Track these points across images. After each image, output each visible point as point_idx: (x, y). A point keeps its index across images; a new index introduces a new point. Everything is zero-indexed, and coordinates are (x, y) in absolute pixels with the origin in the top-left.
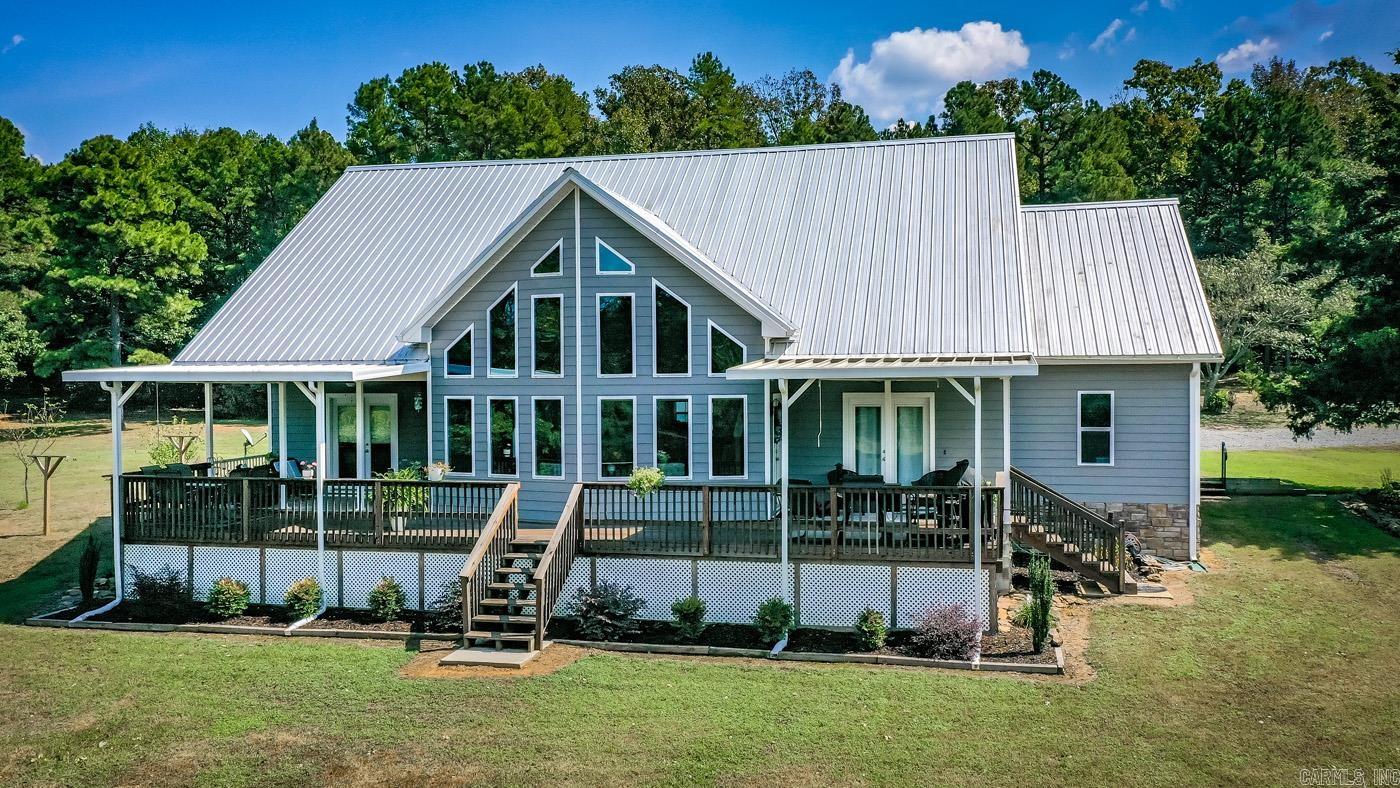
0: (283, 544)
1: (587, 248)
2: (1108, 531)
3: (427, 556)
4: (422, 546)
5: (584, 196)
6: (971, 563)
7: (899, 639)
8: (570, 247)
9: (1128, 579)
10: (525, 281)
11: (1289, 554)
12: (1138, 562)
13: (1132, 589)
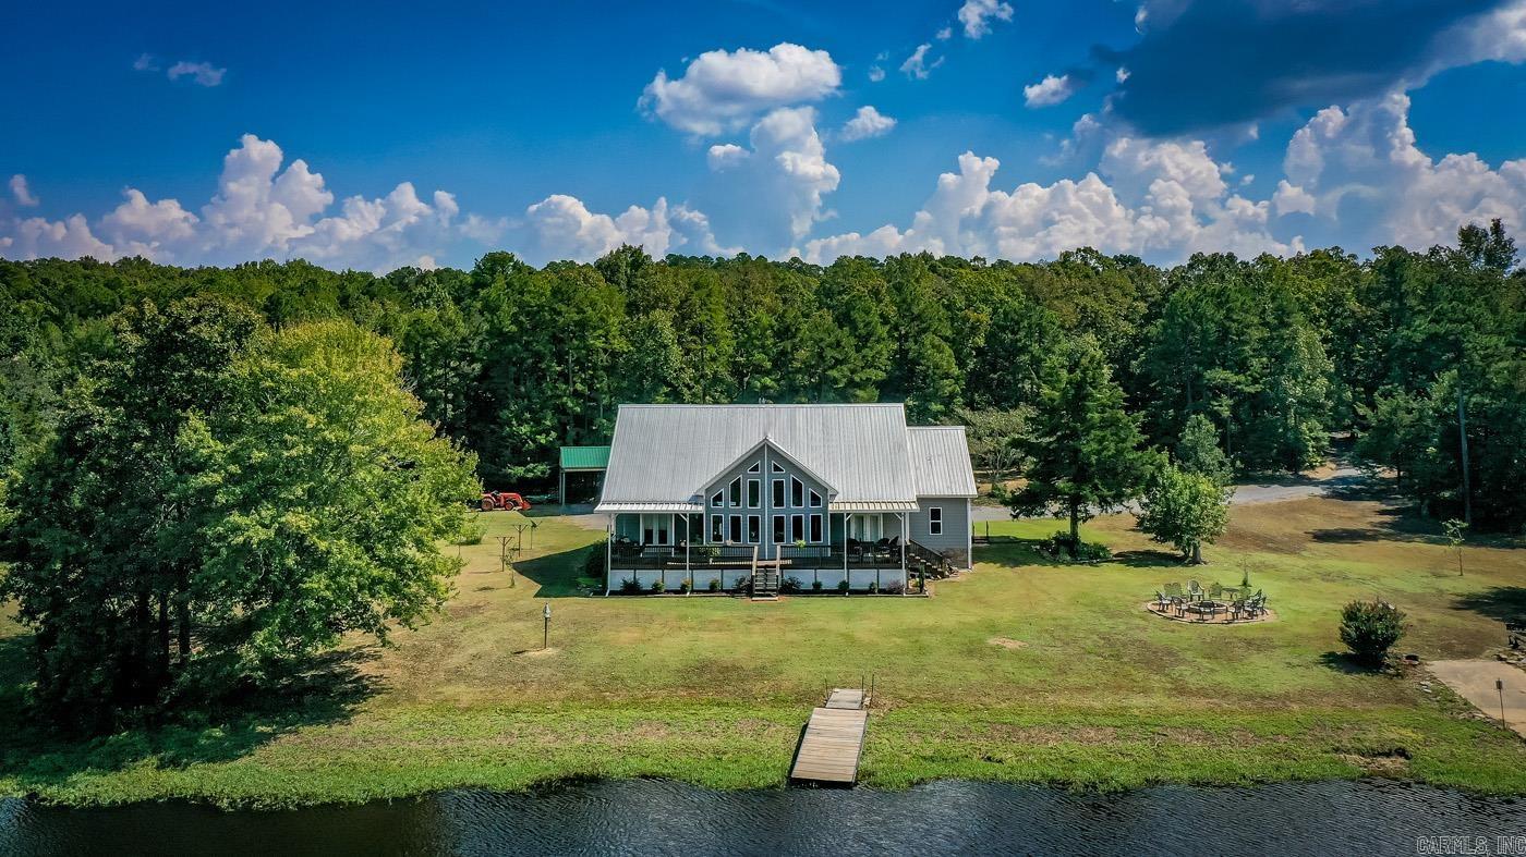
0: (672, 568)
1: (769, 464)
2: (940, 559)
3: (725, 571)
4: (722, 568)
5: (768, 446)
6: (901, 568)
7: (882, 591)
8: (763, 464)
9: (947, 573)
10: (745, 474)
11: (1003, 566)
12: (951, 569)
13: (948, 577)
